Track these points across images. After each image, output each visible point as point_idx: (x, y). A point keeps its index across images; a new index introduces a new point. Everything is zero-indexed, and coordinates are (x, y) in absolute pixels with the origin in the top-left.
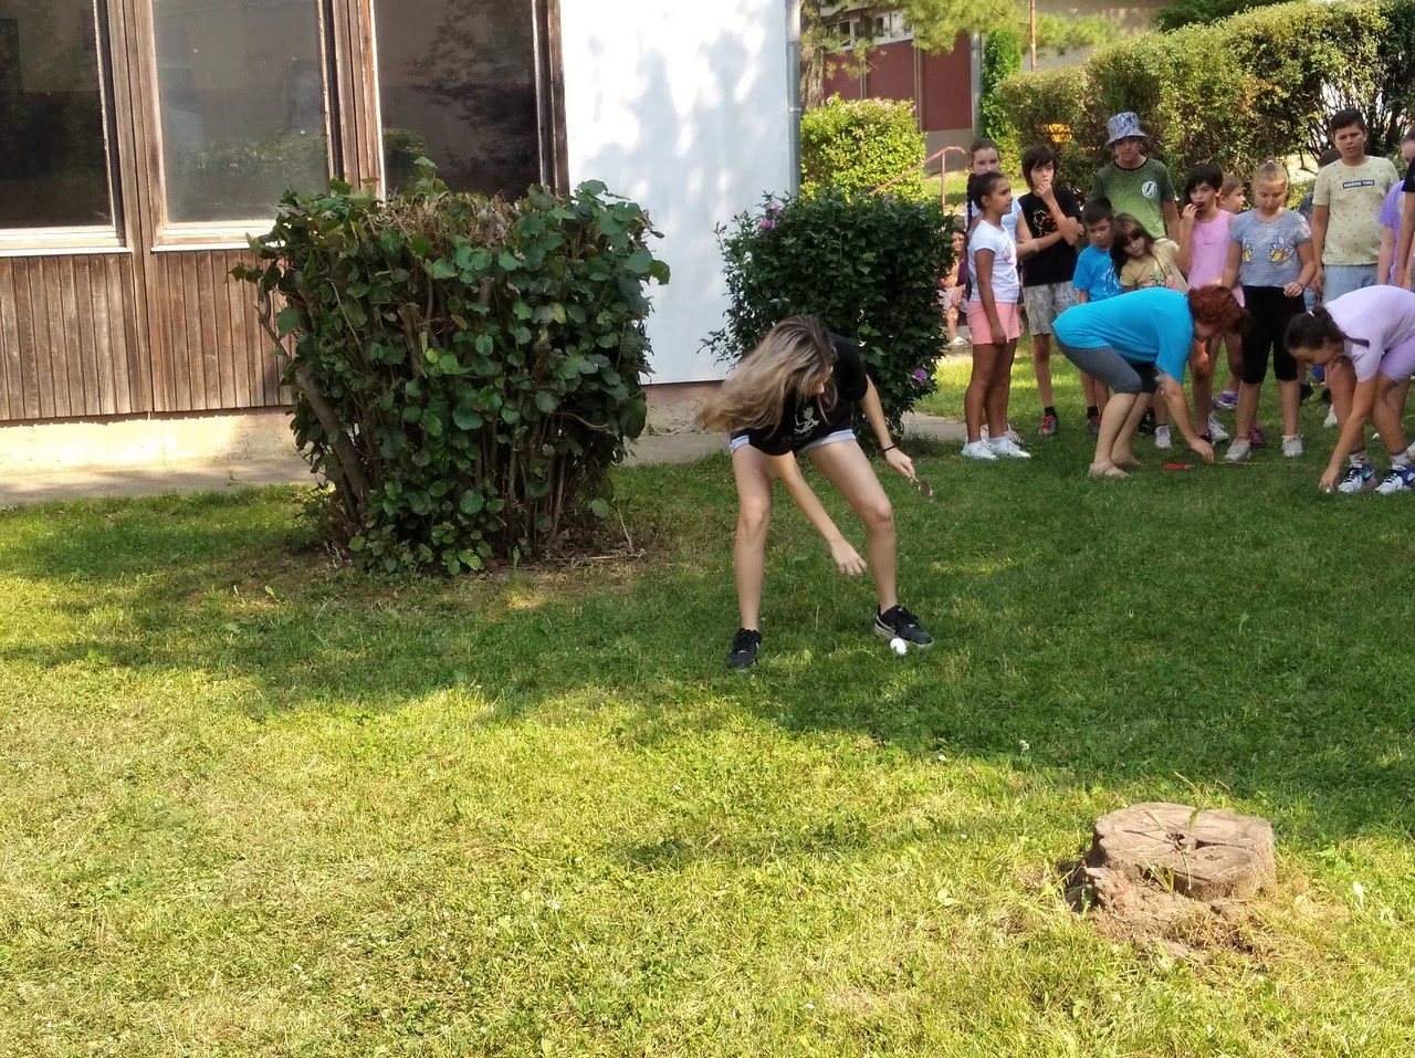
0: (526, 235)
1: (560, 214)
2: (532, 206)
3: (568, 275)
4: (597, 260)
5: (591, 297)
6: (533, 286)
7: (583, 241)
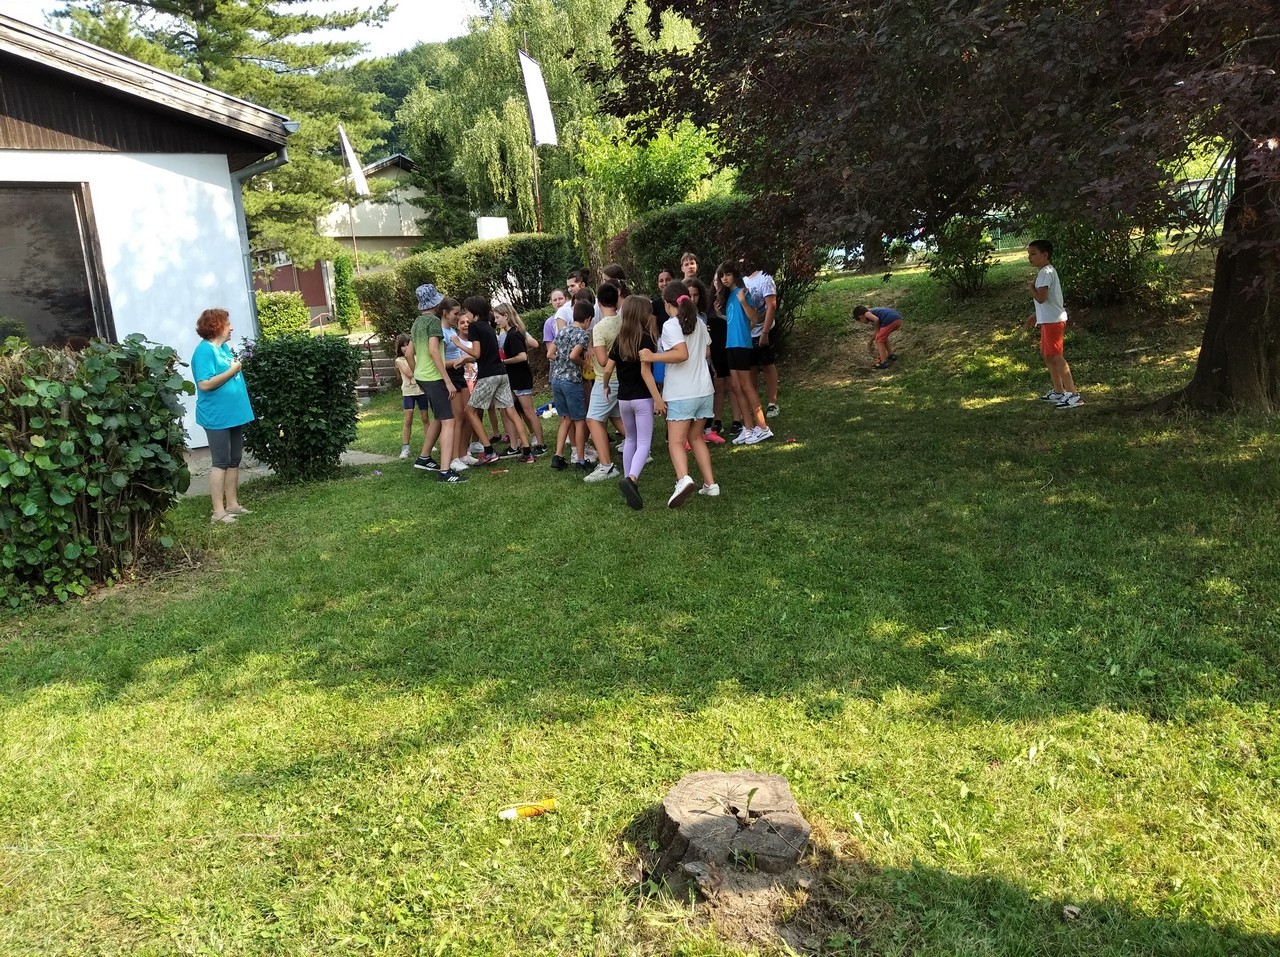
0: (91, 371)
1: (114, 355)
2: (94, 352)
3: (125, 395)
4: (145, 384)
5: (144, 408)
6: (100, 404)
7: (133, 372)
